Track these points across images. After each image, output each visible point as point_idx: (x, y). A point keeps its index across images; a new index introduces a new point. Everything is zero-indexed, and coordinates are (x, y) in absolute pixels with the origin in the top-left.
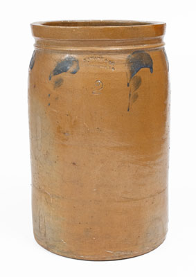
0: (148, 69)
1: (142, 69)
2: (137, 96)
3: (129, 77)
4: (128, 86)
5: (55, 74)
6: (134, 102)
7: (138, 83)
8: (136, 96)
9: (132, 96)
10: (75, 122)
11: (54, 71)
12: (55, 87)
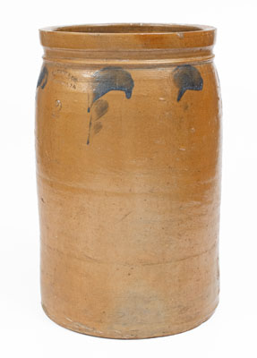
0: (123, 93)
1: (111, 92)
2: (101, 127)
3: (91, 100)
4: (89, 111)
6: (96, 133)
7: (103, 110)
8: (99, 127)
9: (93, 125)
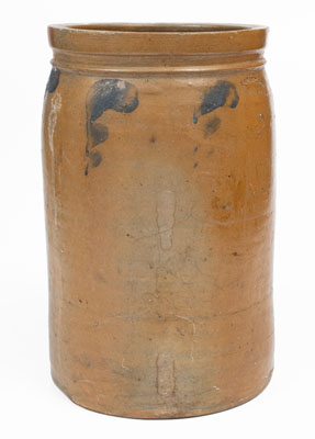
5: (204, 112)
10: (240, 183)
11: (202, 106)
12: (206, 135)
